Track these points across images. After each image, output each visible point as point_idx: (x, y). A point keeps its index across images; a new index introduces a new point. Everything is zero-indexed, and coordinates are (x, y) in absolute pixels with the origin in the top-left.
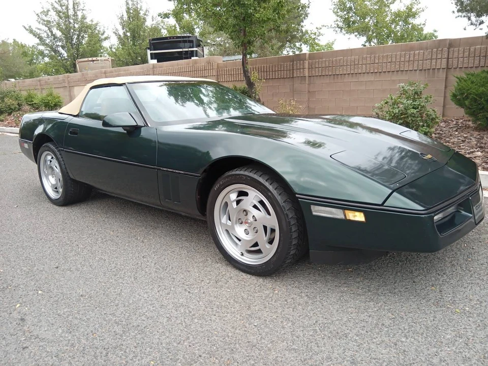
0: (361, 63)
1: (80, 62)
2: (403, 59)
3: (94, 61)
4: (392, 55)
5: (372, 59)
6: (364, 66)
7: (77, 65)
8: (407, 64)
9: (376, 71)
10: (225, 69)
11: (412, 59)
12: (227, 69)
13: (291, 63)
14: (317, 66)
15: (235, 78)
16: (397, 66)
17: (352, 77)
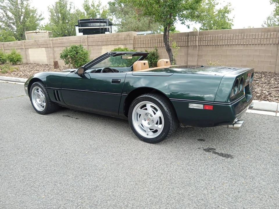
0: (234, 38)
1: (27, 33)
2: (263, 37)
3: (37, 33)
4: (255, 34)
5: (242, 36)
6: (237, 41)
7: (26, 35)
8: (265, 40)
9: (245, 44)
10: (140, 40)
11: (269, 37)
12: (141, 40)
13: (187, 37)
14: (204, 39)
15: (146, 46)
16: (259, 41)
17: (228, 46)
